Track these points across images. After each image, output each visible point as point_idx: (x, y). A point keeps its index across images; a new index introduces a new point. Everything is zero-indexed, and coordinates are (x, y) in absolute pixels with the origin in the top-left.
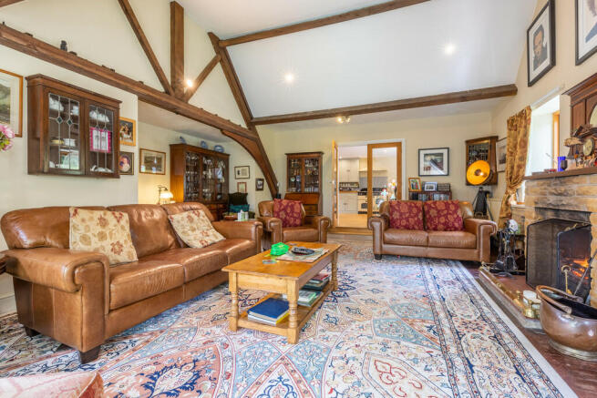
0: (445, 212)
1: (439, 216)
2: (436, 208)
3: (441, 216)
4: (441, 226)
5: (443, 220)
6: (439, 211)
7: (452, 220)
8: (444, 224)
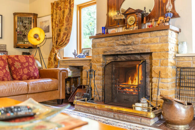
0: (27, 64)
1: (23, 68)
2: (19, 61)
3: (24, 68)
4: (25, 76)
5: (26, 71)
6: (22, 64)
7: (33, 71)
8: (27, 74)
